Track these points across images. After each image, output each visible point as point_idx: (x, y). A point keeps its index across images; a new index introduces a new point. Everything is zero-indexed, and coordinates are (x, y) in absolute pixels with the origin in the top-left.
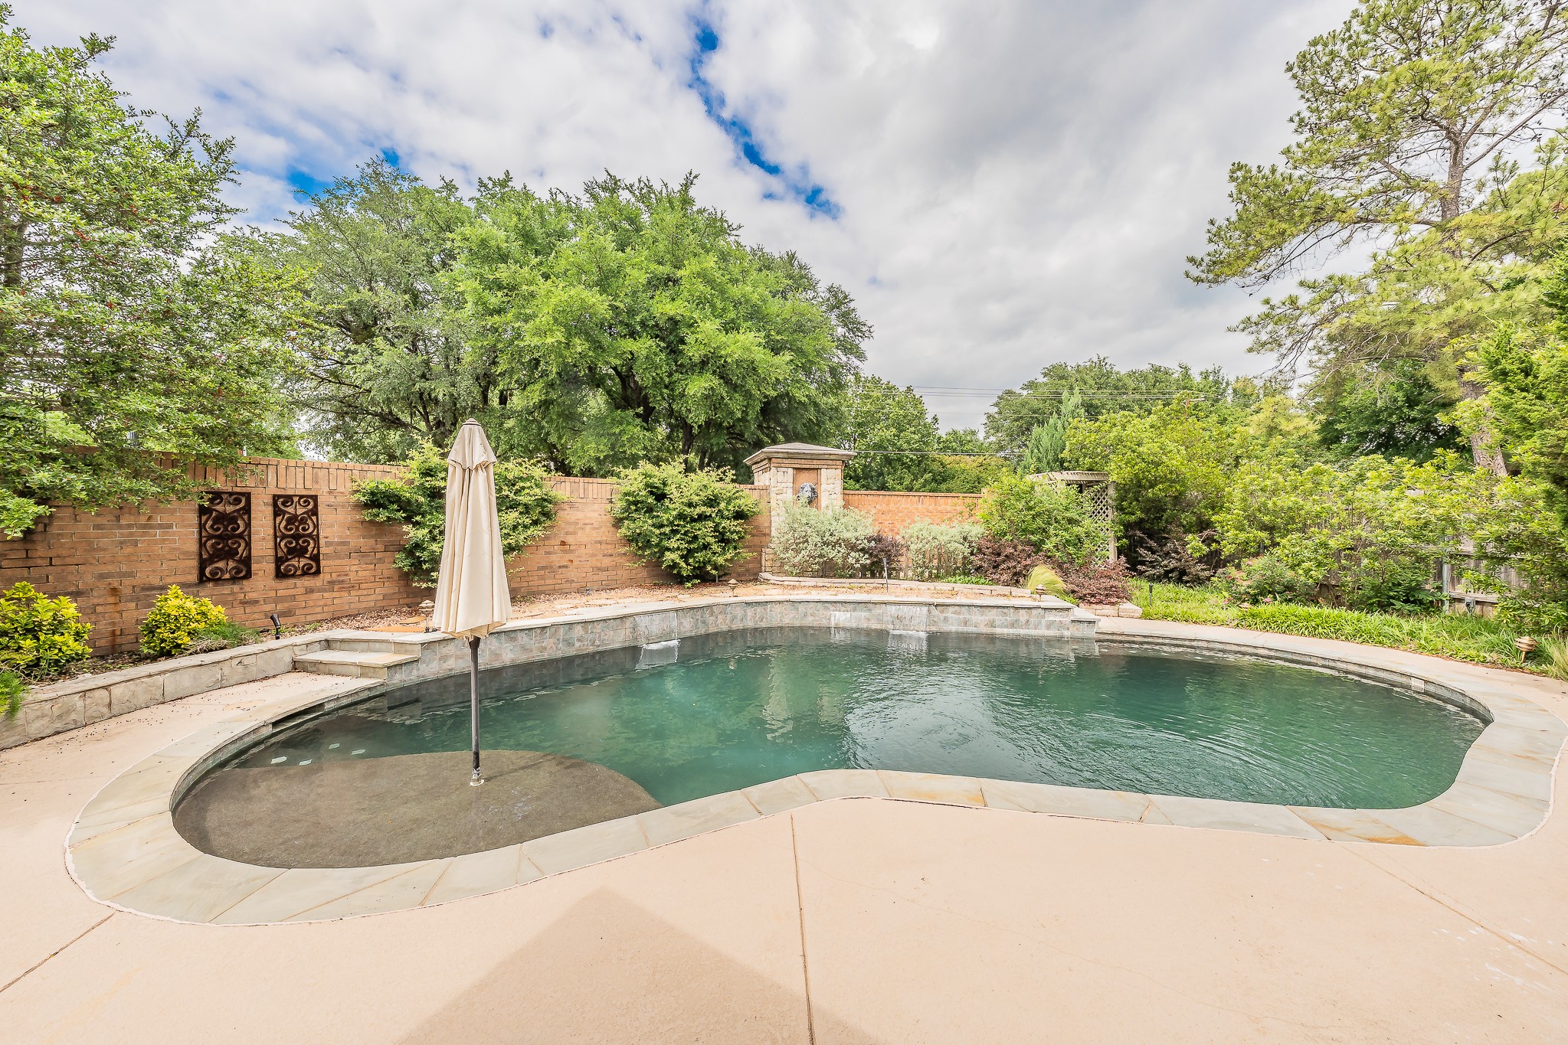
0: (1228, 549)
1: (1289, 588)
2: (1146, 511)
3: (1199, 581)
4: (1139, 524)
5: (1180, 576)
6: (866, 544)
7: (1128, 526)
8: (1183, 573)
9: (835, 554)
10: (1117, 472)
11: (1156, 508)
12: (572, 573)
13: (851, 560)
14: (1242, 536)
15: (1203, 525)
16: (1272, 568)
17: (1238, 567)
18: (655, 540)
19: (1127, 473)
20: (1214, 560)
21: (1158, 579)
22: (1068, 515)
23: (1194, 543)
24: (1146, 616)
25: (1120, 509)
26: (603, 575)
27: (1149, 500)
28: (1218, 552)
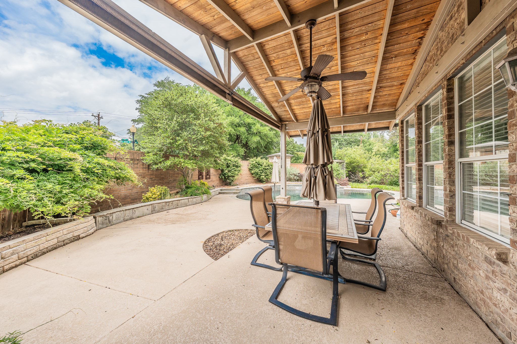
0: (367, 175)
1: (376, 182)
2: (352, 168)
3: (362, 182)
4: (350, 171)
5: (358, 181)
6: (298, 175)
7: (349, 171)
8: (359, 181)
9: (292, 177)
10: (347, 160)
11: (354, 168)
12: (242, 180)
13: (295, 178)
14: (369, 173)
15: (363, 171)
16: (373, 178)
17: (368, 179)
18: (259, 173)
19: (349, 160)
20: (364, 177)
21: (354, 182)
22: (337, 169)
23: (361, 174)
24: (352, 188)
25: (347, 168)
26: (247, 181)
27: (352, 166)
28: (365, 176)
